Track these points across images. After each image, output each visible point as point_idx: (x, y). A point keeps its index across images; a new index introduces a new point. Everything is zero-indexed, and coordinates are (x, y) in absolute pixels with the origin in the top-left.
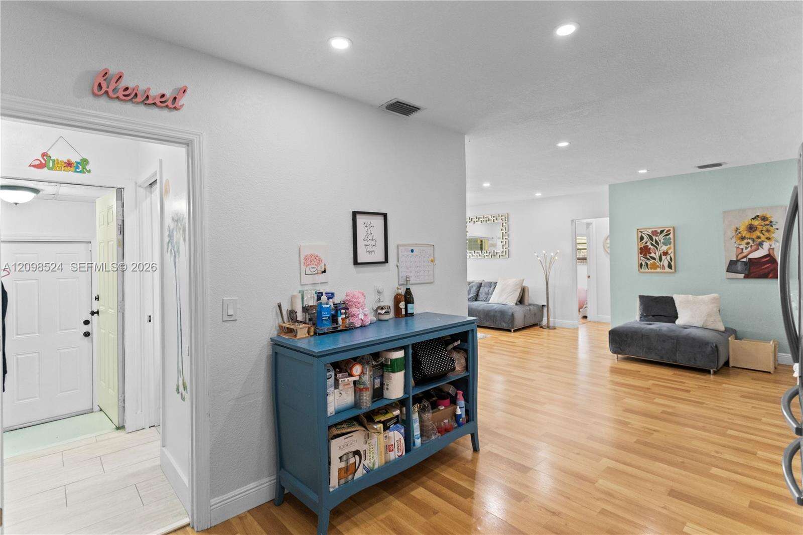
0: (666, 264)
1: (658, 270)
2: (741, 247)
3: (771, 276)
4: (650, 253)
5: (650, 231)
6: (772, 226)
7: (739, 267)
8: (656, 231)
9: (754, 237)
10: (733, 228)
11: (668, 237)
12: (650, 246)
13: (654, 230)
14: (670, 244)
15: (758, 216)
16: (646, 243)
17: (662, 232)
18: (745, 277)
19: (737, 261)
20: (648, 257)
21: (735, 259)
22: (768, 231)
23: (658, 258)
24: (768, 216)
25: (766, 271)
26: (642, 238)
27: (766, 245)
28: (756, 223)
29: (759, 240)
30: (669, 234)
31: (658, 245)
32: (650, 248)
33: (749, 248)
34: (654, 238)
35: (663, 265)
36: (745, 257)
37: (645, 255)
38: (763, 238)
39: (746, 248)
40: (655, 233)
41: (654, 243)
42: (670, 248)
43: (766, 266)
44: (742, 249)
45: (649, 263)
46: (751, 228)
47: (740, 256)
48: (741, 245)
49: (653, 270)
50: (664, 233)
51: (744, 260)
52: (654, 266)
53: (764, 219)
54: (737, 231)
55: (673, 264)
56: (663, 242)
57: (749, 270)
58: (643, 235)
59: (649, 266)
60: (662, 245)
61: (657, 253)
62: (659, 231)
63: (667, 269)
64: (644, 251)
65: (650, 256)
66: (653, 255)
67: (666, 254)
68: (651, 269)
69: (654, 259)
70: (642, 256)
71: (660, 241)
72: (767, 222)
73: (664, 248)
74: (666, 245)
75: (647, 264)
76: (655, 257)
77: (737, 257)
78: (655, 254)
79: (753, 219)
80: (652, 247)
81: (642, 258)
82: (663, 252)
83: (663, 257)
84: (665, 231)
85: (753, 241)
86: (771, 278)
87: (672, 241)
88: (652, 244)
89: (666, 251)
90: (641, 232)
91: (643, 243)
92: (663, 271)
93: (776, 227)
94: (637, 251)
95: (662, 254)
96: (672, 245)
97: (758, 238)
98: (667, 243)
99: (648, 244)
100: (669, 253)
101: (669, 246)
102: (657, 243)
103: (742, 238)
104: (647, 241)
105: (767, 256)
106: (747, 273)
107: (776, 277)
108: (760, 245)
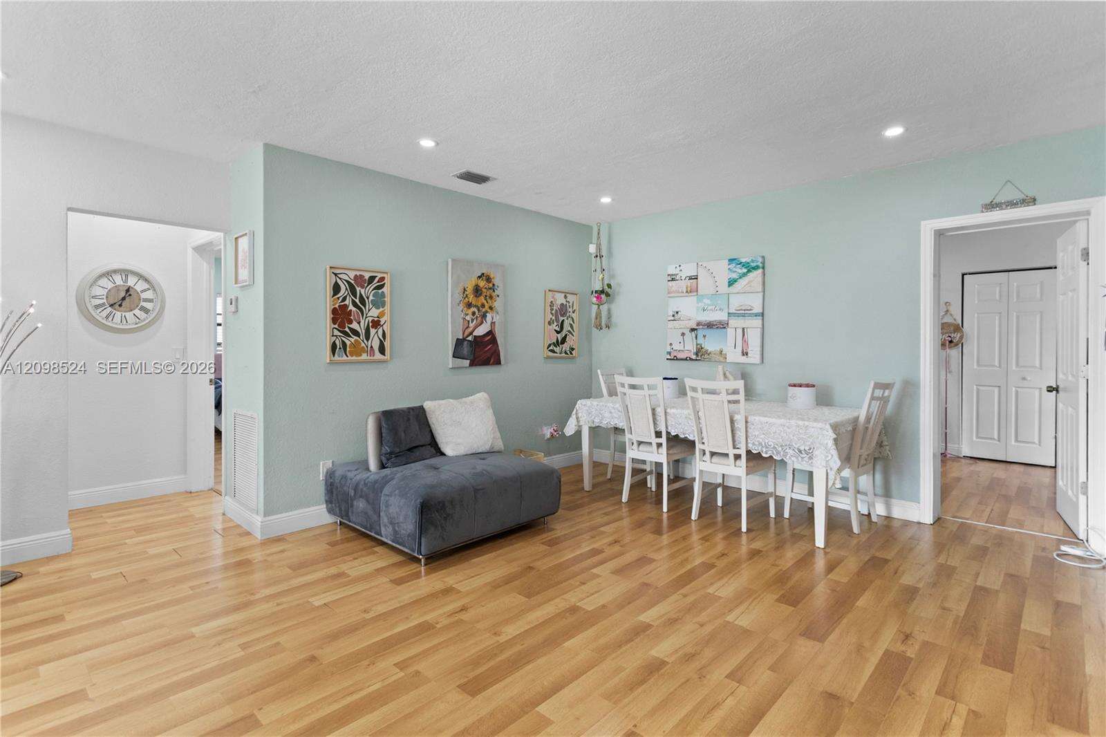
0: (376, 345)
1: (364, 356)
2: (468, 318)
3: (492, 361)
4: (351, 322)
5: (352, 274)
6: (494, 291)
7: (466, 349)
8: (361, 276)
9: (479, 305)
10: (460, 289)
11: (380, 291)
12: (351, 307)
13: (358, 273)
14: (383, 305)
15: (483, 274)
16: (344, 299)
17: (372, 279)
18: (471, 365)
19: (464, 339)
20: (347, 329)
21: (461, 338)
22: (491, 297)
23: (364, 331)
24: (492, 276)
25: (488, 354)
26: (336, 289)
27: (489, 316)
28: (482, 283)
29: (484, 310)
30: (382, 286)
31: (365, 307)
32: (351, 310)
33: (475, 321)
34: (358, 289)
35: (372, 347)
36: (471, 333)
37: (342, 325)
38: (487, 306)
39: (473, 320)
40: (359, 279)
41: (357, 301)
42: (382, 314)
43: (488, 348)
44: (469, 321)
45: (348, 343)
46: (477, 291)
47: (466, 334)
48: (467, 315)
49: (354, 358)
50: (375, 284)
51: (470, 338)
52: (357, 351)
53: (489, 279)
54: (464, 293)
55: (387, 344)
56: (372, 300)
57: (474, 354)
58: (339, 281)
59: (348, 349)
60: (371, 306)
61: (362, 324)
62: (367, 276)
63: (378, 356)
64: (340, 316)
65: (349, 328)
66: (355, 326)
67: (376, 324)
68: (352, 356)
69: (356, 333)
70: (336, 326)
71: (368, 298)
72: (491, 285)
73: (374, 313)
74: (378, 308)
75: (344, 344)
76: (359, 330)
77: (464, 334)
78: (359, 323)
79: (479, 277)
80: (354, 309)
81: (337, 333)
82: (373, 321)
83: (373, 331)
84: (377, 279)
85: (479, 310)
86: (493, 364)
87: (387, 299)
88: (354, 302)
89: (376, 319)
90: (336, 274)
91: (338, 298)
92: (372, 358)
93: (497, 292)
94: (329, 316)
95: (371, 324)
96: (386, 307)
97: (483, 306)
98: (379, 303)
99: (347, 302)
100: (382, 323)
101: (381, 309)
102: (363, 301)
103: (469, 305)
104: (346, 296)
105: (491, 333)
106: (472, 358)
107: (498, 362)
108: (484, 316)
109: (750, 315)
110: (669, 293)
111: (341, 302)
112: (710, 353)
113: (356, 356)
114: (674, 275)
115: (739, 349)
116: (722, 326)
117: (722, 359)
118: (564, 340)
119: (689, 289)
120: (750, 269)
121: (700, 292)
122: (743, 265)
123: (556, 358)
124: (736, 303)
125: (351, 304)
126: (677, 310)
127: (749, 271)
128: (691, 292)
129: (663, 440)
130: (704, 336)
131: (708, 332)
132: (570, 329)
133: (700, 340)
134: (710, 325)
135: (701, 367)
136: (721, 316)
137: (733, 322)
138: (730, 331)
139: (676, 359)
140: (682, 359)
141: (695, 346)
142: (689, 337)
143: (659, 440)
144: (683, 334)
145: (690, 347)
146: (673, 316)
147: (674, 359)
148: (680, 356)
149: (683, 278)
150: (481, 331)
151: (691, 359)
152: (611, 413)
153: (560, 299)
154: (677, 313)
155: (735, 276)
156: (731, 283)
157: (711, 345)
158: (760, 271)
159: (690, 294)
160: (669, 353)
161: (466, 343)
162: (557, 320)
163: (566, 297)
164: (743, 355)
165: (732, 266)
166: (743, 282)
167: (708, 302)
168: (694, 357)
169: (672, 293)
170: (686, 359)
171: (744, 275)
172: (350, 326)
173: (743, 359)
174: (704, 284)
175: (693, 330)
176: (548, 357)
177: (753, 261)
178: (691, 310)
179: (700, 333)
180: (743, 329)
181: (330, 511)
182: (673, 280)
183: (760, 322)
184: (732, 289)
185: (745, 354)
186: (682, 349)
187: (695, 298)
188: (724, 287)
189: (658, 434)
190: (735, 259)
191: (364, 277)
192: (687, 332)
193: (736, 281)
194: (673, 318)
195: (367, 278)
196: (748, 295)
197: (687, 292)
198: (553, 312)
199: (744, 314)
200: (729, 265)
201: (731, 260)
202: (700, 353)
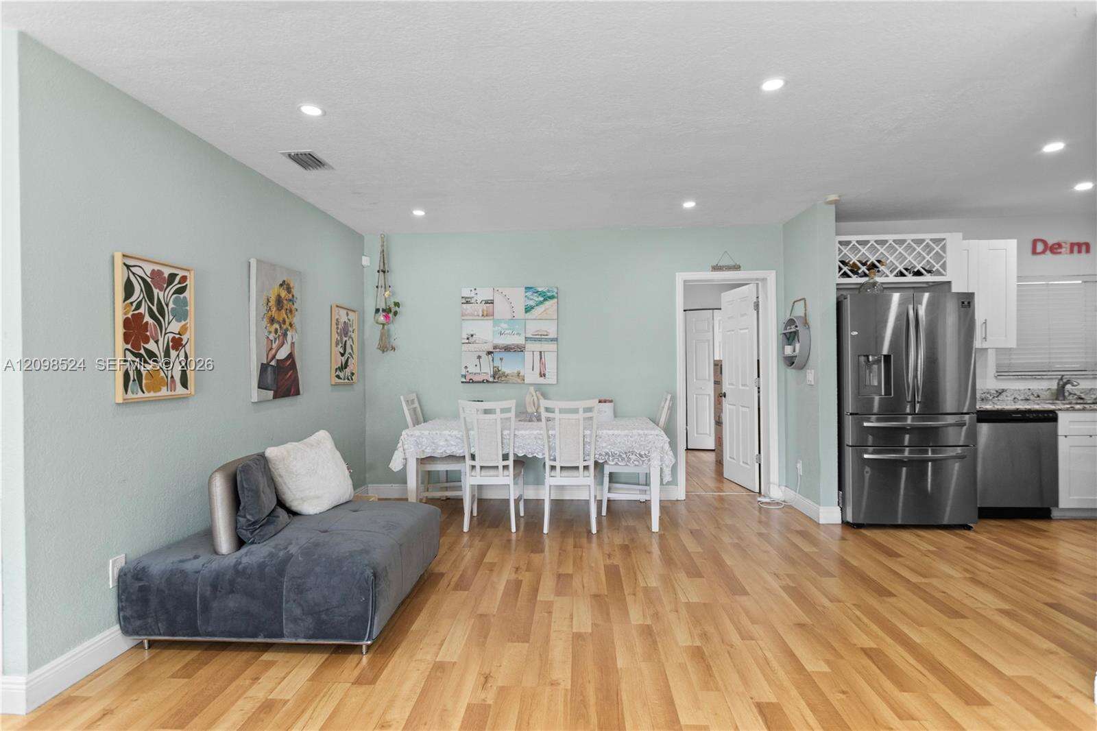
0: (177, 374)
1: (164, 392)
2: (271, 337)
3: (293, 390)
4: (147, 342)
5: (149, 268)
6: (293, 304)
7: (269, 377)
8: (160, 273)
9: (281, 320)
10: (264, 298)
11: (182, 296)
12: (147, 318)
13: (157, 268)
14: (186, 315)
15: (284, 282)
16: (139, 306)
17: (172, 277)
18: (275, 397)
19: (268, 364)
20: (142, 351)
21: (265, 362)
22: (291, 311)
23: (163, 354)
24: (291, 285)
25: (289, 383)
26: (129, 289)
27: (289, 336)
28: (283, 294)
29: (284, 327)
30: (185, 289)
31: (164, 318)
32: (147, 323)
33: (277, 342)
34: (156, 291)
35: (172, 377)
36: (274, 357)
37: (136, 346)
38: (287, 323)
39: (275, 340)
40: (158, 278)
41: (154, 309)
42: (185, 329)
43: (289, 374)
44: (272, 341)
45: (143, 371)
46: (279, 301)
47: (270, 357)
48: (270, 332)
49: (152, 394)
50: (176, 285)
51: (273, 363)
52: (155, 383)
53: (289, 290)
54: (267, 304)
55: (190, 373)
56: (172, 308)
57: (277, 385)
58: (132, 278)
59: (144, 381)
60: (171, 317)
61: (160, 343)
62: (167, 272)
63: (180, 390)
64: (135, 331)
65: (145, 348)
66: (151, 346)
67: (177, 343)
68: (149, 392)
69: (151, 354)
70: (129, 346)
71: (167, 305)
72: (291, 296)
73: (175, 327)
74: (179, 320)
75: (139, 373)
76: (156, 351)
77: (267, 357)
78: (157, 342)
79: (281, 286)
80: (151, 321)
81: (130, 357)
82: (173, 339)
83: (173, 353)
84: (178, 279)
85: (281, 327)
86: (293, 395)
87: (191, 308)
88: (150, 311)
89: (177, 336)
90: (128, 267)
91: (132, 303)
92: (173, 393)
93: (296, 306)
94: (120, 330)
95: (171, 344)
96: (188, 321)
97: (284, 322)
98: (181, 315)
99: (142, 310)
100: (184, 342)
101: (183, 323)
102: (161, 310)
103: (272, 321)
104: (141, 301)
105: (291, 356)
106: (275, 389)
107: (297, 393)
108: (285, 335)
109: (546, 340)
110: (463, 316)
111: (135, 310)
112: (507, 375)
113: (155, 392)
114: (469, 298)
115: (537, 371)
116: (519, 349)
117: (519, 381)
118: (346, 365)
119: (485, 313)
120: (547, 298)
121: (497, 316)
122: (540, 294)
123: (344, 384)
124: (533, 328)
125: (147, 315)
126: (472, 333)
127: (545, 300)
128: (487, 316)
129: (510, 463)
130: (501, 359)
131: (506, 355)
132: (350, 351)
133: (497, 363)
134: (507, 349)
135: (499, 389)
136: (519, 340)
137: (530, 346)
138: (528, 355)
139: (472, 381)
140: (480, 382)
141: (492, 369)
142: (486, 359)
143: (505, 463)
144: (479, 357)
145: (487, 370)
146: (468, 339)
147: (469, 382)
148: (476, 378)
149: (479, 302)
150: (282, 355)
151: (488, 381)
152: (446, 440)
153: (344, 319)
154: (472, 336)
155: (532, 303)
156: (528, 309)
157: (508, 368)
158: (556, 300)
159: (485, 318)
160: (465, 376)
161: (269, 369)
162: (341, 339)
163: (347, 314)
164: (541, 376)
165: (529, 294)
166: (538, 311)
167: (505, 326)
168: (491, 379)
169: (466, 315)
170: (483, 382)
171: (541, 303)
172: (145, 345)
173: (542, 381)
174: (500, 308)
175: (489, 353)
176: (337, 384)
177: (549, 291)
178: (487, 334)
179: (497, 356)
180: (541, 352)
181: (126, 631)
182: (467, 302)
183: (556, 346)
184: (528, 315)
185: (542, 375)
186: (479, 371)
187: (490, 323)
188: (520, 312)
189: (505, 457)
190: (531, 288)
191: (163, 273)
192: (484, 355)
193: (533, 308)
194: (467, 341)
195: (166, 275)
196: (543, 321)
197: (483, 315)
198: (339, 331)
199: (540, 338)
200: (526, 292)
201: (528, 289)
202: (497, 376)
